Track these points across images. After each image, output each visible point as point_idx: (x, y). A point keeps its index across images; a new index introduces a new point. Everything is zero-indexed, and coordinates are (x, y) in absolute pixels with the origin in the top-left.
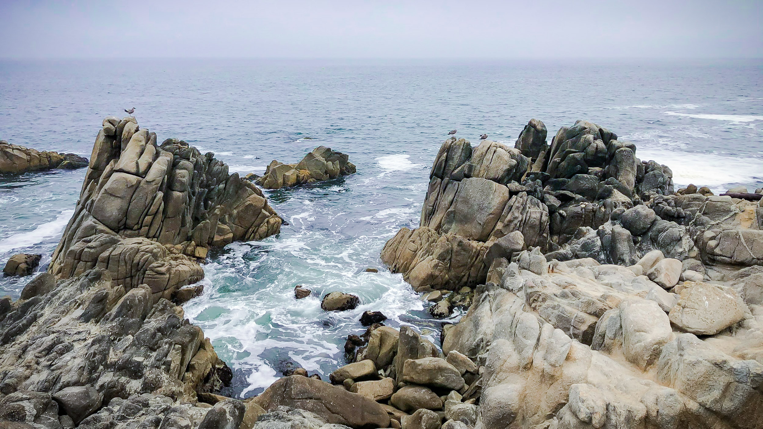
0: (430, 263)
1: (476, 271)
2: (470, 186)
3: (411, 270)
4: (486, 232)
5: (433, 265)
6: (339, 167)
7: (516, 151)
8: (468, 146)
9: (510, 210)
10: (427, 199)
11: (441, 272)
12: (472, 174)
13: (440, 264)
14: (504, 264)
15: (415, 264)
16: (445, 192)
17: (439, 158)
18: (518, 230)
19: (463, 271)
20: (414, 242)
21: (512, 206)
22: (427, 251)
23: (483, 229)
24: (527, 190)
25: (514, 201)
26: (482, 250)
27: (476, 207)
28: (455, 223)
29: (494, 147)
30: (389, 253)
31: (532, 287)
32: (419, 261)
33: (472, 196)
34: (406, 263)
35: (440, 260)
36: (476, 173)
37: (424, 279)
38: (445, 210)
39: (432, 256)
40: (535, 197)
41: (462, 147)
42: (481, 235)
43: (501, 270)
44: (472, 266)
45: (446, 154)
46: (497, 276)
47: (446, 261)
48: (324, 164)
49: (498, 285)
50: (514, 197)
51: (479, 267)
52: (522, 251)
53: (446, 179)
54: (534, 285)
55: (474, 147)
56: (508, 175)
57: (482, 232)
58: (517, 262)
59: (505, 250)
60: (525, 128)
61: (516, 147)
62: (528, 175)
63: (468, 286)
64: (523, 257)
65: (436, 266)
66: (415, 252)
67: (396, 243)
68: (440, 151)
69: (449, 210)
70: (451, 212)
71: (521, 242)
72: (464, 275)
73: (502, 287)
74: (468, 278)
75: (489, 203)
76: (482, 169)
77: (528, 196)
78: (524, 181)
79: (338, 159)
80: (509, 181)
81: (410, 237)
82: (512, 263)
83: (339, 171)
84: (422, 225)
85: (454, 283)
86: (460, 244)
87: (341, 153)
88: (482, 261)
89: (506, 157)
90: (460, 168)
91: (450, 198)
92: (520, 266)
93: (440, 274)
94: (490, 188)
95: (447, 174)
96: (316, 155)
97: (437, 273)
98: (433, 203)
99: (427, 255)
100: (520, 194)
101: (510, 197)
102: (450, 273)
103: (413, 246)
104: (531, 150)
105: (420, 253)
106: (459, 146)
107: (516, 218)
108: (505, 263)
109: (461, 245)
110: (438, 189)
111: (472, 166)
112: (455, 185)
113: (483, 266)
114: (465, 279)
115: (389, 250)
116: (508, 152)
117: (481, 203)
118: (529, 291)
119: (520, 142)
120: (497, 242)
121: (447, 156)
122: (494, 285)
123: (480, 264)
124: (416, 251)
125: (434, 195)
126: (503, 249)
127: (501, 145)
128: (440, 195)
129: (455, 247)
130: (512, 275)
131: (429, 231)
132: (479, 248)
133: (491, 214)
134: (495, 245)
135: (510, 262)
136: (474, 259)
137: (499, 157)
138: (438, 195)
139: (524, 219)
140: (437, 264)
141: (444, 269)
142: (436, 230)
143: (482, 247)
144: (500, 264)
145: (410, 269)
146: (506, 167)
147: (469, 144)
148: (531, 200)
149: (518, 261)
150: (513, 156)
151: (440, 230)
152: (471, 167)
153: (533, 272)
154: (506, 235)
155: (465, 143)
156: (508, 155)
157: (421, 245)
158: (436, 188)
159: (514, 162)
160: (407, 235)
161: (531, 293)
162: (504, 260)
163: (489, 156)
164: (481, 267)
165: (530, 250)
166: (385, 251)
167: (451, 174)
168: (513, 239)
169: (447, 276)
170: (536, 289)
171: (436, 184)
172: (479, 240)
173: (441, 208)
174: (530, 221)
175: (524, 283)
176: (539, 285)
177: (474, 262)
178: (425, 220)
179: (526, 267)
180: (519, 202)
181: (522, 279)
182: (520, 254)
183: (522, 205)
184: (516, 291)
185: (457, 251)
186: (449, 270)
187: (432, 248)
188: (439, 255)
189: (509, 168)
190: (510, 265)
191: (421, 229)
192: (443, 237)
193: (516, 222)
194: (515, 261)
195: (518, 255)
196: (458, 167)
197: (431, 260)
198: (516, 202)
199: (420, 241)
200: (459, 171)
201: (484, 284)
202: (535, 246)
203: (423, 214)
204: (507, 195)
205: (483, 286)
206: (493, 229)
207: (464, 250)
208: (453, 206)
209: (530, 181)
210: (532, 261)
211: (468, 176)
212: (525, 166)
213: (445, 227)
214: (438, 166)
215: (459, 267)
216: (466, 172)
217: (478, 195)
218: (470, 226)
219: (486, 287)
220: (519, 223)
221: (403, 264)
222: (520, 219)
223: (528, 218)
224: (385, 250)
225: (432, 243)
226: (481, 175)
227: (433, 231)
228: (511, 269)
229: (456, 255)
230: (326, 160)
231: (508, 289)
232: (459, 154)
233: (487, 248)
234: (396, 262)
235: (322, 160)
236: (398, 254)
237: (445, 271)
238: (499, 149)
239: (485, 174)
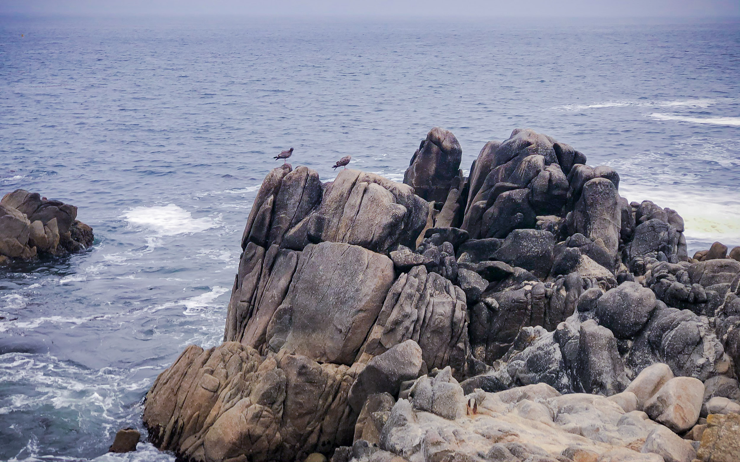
0: (245, 412)
1: (334, 421)
2: (320, 258)
3: (208, 427)
4: (351, 346)
5: (250, 415)
6: (57, 231)
7: (405, 189)
8: (314, 180)
9: (397, 301)
10: (237, 288)
11: (267, 427)
12: (324, 234)
13: (265, 413)
14: (387, 405)
15: (216, 416)
16: (273, 273)
17: (259, 205)
18: (411, 338)
19: (309, 423)
20: (212, 372)
21: (400, 294)
22: (238, 390)
23: (347, 340)
24: (427, 261)
25: (403, 284)
26: (345, 380)
27: (331, 299)
28: (294, 332)
29: (364, 181)
30: (164, 397)
31: (438, 443)
32: (222, 409)
33: (324, 278)
34: (199, 416)
35: (265, 404)
36: (331, 233)
37: (234, 444)
38: (272, 308)
39: (247, 399)
40: (442, 275)
41: (302, 183)
42: (343, 352)
43: (381, 417)
44: (326, 413)
45: (272, 197)
46: (373, 428)
47: (275, 406)
48: (25, 225)
49: (375, 445)
50: (403, 276)
51: (339, 415)
52: (418, 377)
53: (274, 247)
54: (440, 439)
55: (326, 184)
56: (390, 234)
57: (345, 346)
58: (410, 398)
59: (387, 377)
60: (422, 146)
61: (405, 182)
62: (428, 235)
63: (320, 452)
64: (420, 387)
65: (257, 416)
66: (215, 392)
67: (176, 378)
68: (261, 192)
69: (281, 307)
70: (285, 310)
71: (418, 361)
72: (312, 432)
73: (383, 447)
74: (319, 437)
75: (357, 290)
76: (342, 225)
77: (428, 273)
78: (420, 245)
79: (56, 214)
80: (393, 247)
81: (204, 362)
82: (400, 400)
83: (57, 239)
84: (228, 339)
85: (293, 447)
86: (303, 371)
87: (62, 204)
88: (346, 402)
89: (387, 199)
90: (300, 225)
91: (283, 283)
92: (415, 406)
93: (264, 431)
94: (358, 261)
95: (275, 238)
96: (9, 207)
97: (259, 430)
98: (248, 296)
99: (239, 396)
100: (414, 270)
101: (396, 277)
102: (284, 429)
103: (211, 381)
104: (434, 187)
105: (225, 393)
106: (298, 180)
107: (407, 316)
108: (388, 402)
109: (305, 374)
110: (258, 267)
111: (324, 219)
112: (290, 258)
113: (347, 410)
114: (313, 439)
115: (162, 392)
116: (391, 191)
117: (342, 290)
118: (433, 450)
119: (413, 173)
120: (371, 363)
121: (274, 202)
122: (367, 446)
123: (341, 408)
124: (217, 390)
125: (251, 279)
126: (382, 376)
127: (378, 178)
128: (262, 280)
129: (294, 379)
130: (401, 422)
131: (242, 350)
132: (338, 377)
133: (361, 310)
134: (370, 369)
135: (396, 400)
136: (330, 399)
137: (373, 200)
138: (259, 279)
139: (422, 317)
140: (258, 413)
141: (271, 422)
142: (256, 347)
143: (345, 374)
144: (378, 406)
145: (205, 426)
146: (387, 220)
147: (315, 178)
148: (435, 281)
149: (410, 396)
150: (398, 198)
151: (264, 347)
152: (320, 223)
153: (440, 415)
154: (388, 349)
155: (308, 175)
156: (391, 196)
157: (227, 377)
158: (255, 265)
159: (402, 209)
160: (199, 360)
161: (436, 454)
162: (386, 397)
163: (355, 199)
164: (344, 412)
165: (434, 375)
166: (155, 395)
167: (283, 236)
168: (403, 356)
169: (278, 435)
170: (446, 446)
171: (255, 259)
172: (338, 362)
173: (264, 304)
174: (433, 320)
175: (423, 437)
176: (450, 438)
177: (331, 404)
178: (235, 329)
179: (425, 405)
180: (412, 286)
181: (420, 430)
182: (415, 383)
183: (418, 290)
184: (409, 453)
185: (296, 386)
186: (282, 422)
187: (248, 383)
188: (263, 395)
189: (392, 223)
190: (397, 404)
191: (226, 348)
192: (270, 361)
193: (407, 323)
194: (405, 397)
195: (411, 385)
196: (296, 223)
197: (248, 406)
198: (407, 286)
199: (224, 371)
200: (299, 230)
201: (350, 444)
202: (441, 367)
203: (231, 318)
204: (390, 272)
205: (347, 448)
206: (365, 339)
207: (311, 382)
208: (287, 300)
209: (431, 245)
210: (438, 394)
211: (315, 239)
212: (422, 216)
213: (273, 340)
214: (258, 221)
215: (301, 416)
216: (312, 232)
217: (336, 276)
218: (320, 336)
219: (353, 450)
220: (413, 324)
221: (191, 417)
222: (415, 317)
223: (429, 315)
224: (155, 392)
225: (248, 372)
226: (341, 237)
227: (250, 349)
228: (399, 412)
229: (296, 394)
230: (29, 218)
231: (393, 451)
232: (297, 198)
233: (353, 376)
234: (177, 414)
235: (21, 216)
236: (181, 397)
237: (274, 425)
238: (373, 185)
239: (348, 234)
